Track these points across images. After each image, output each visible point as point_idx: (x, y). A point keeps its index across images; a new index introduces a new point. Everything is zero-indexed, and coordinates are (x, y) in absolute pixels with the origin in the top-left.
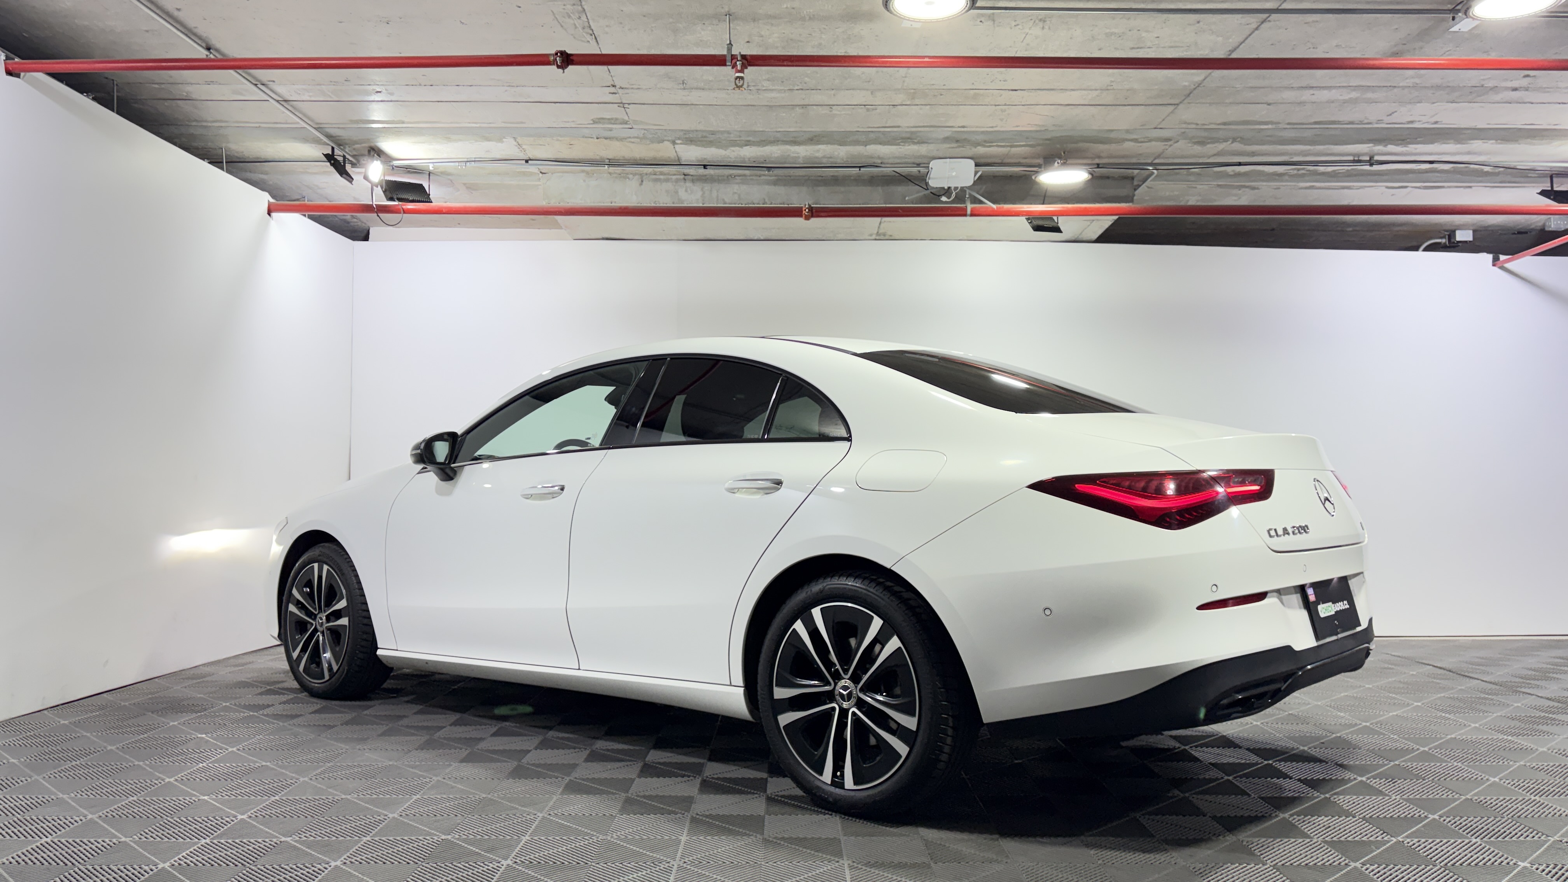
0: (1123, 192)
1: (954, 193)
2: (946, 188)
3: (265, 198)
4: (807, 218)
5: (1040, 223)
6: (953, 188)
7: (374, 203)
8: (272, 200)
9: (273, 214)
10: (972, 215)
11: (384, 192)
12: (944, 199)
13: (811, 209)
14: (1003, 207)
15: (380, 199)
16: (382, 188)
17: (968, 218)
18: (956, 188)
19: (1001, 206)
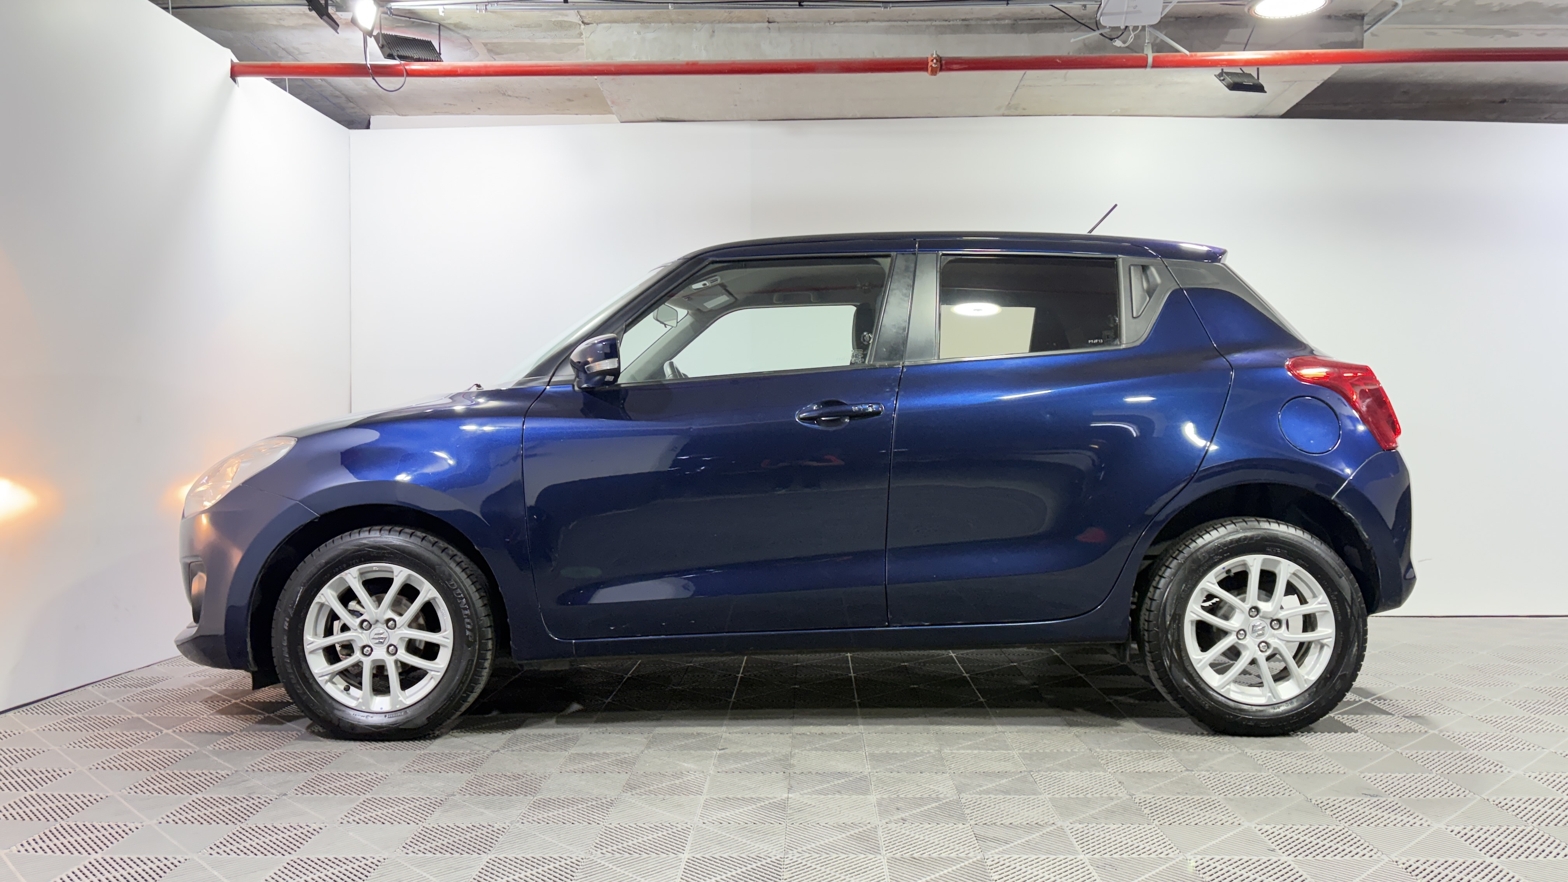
0: (1349, 36)
1: (1133, 35)
2: (1123, 27)
3: (226, 57)
4: (934, 72)
5: (1238, 80)
6: (1131, 28)
7: (369, 63)
8: (236, 60)
9: (239, 79)
10: (1154, 66)
11: (382, 48)
12: (1118, 43)
13: (939, 60)
14: (1195, 55)
15: (376, 57)
16: (378, 42)
17: (1148, 70)
18: (1135, 28)
19: (1193, 53)
